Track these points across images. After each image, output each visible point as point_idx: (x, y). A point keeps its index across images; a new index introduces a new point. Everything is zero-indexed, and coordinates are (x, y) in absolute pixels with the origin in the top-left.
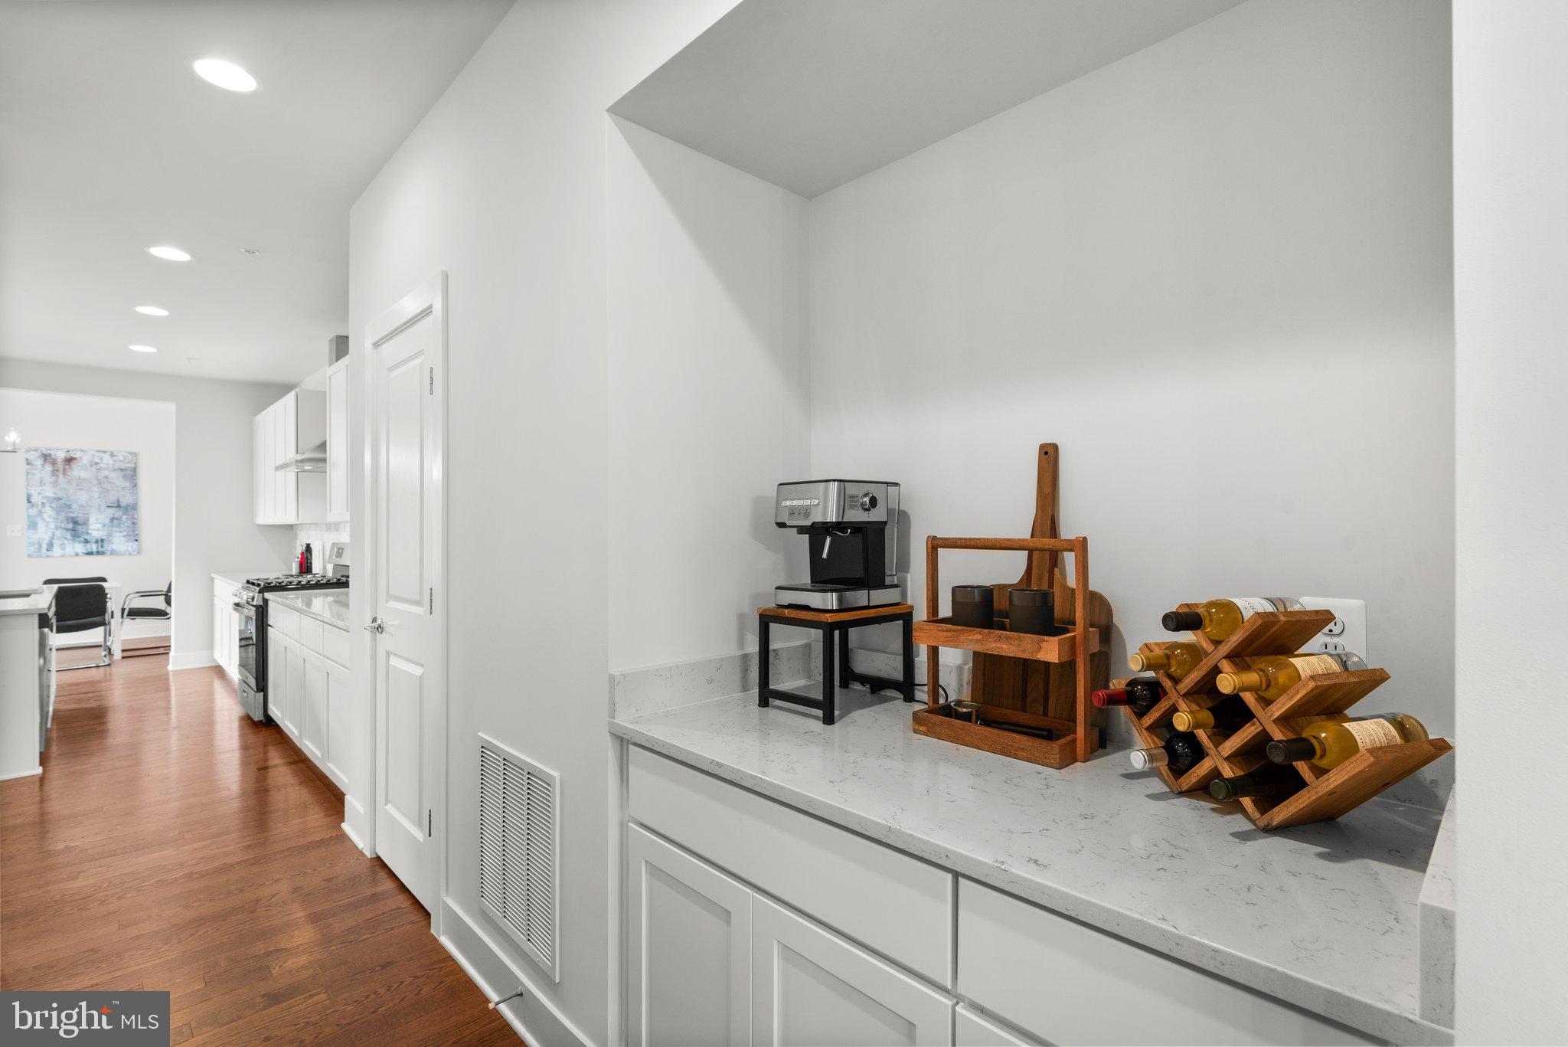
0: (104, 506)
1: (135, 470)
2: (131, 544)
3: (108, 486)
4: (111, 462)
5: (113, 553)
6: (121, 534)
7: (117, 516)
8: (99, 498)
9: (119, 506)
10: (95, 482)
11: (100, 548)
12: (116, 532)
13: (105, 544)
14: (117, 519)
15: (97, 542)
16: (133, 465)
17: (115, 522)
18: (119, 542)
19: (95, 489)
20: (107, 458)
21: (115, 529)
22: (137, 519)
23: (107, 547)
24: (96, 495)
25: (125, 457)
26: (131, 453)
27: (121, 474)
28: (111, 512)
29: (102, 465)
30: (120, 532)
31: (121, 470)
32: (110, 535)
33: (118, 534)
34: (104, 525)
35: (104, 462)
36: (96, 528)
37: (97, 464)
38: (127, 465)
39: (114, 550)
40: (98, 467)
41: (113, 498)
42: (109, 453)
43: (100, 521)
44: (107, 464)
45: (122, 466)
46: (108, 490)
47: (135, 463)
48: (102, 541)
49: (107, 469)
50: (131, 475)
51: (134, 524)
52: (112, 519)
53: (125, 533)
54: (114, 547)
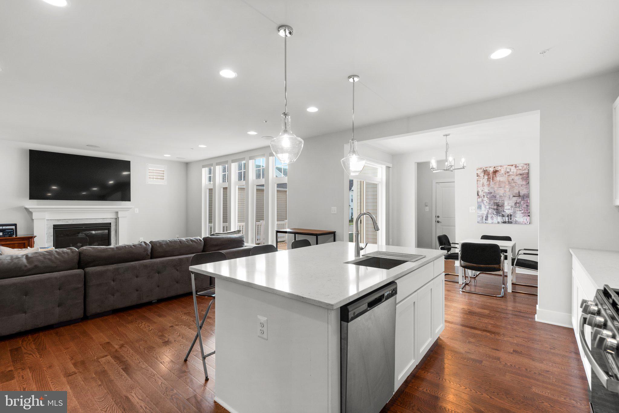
0: (511, 196)
1: (528, 173)
2: (526, 218)
3: (514, 185)
4: (515, 171)
5: (516, 223)
6: (521, 212)
7: (518, 201)
8: (509, 191)
9: (519, 196)
10: (507, 183)
11: (509, 220)
12: (518, 211)
13: (512, 217)
14: (518, 203)
15: (508, 216)
16: (527, 171)
17: (518, 205)
18: (519, 217)
19: (507, 187)
20: (513, 168)
21: (517, 209)
22: (529, 203)
23: (514, 219)
24: (508, 190)
25: (523, 167)
26: (526, 164)
27: (521, 177)
28: (515, 199)
29: (511, 173)
30: (520, 211)
31: (521, 175)
32: (515, 213)
33: (519, 212)
34: (512, 207)
35: (512, 171)
36: (508, 209)
37: (508, 172)
38: (524, 171)
39: (517, 221)
40: (509, 174)
41: (516, 191)
42: (514, 166)
43: (510, 204)
44: (513, 172)
45: (521, 172)
46: (513, 187)
47: (528, 170)
48: (511, 215)
49: (513, 175)
50: (526, 177)
51: (527, 206)
52: (516, 203)
53: (523, 211)
54: (517, 219)
